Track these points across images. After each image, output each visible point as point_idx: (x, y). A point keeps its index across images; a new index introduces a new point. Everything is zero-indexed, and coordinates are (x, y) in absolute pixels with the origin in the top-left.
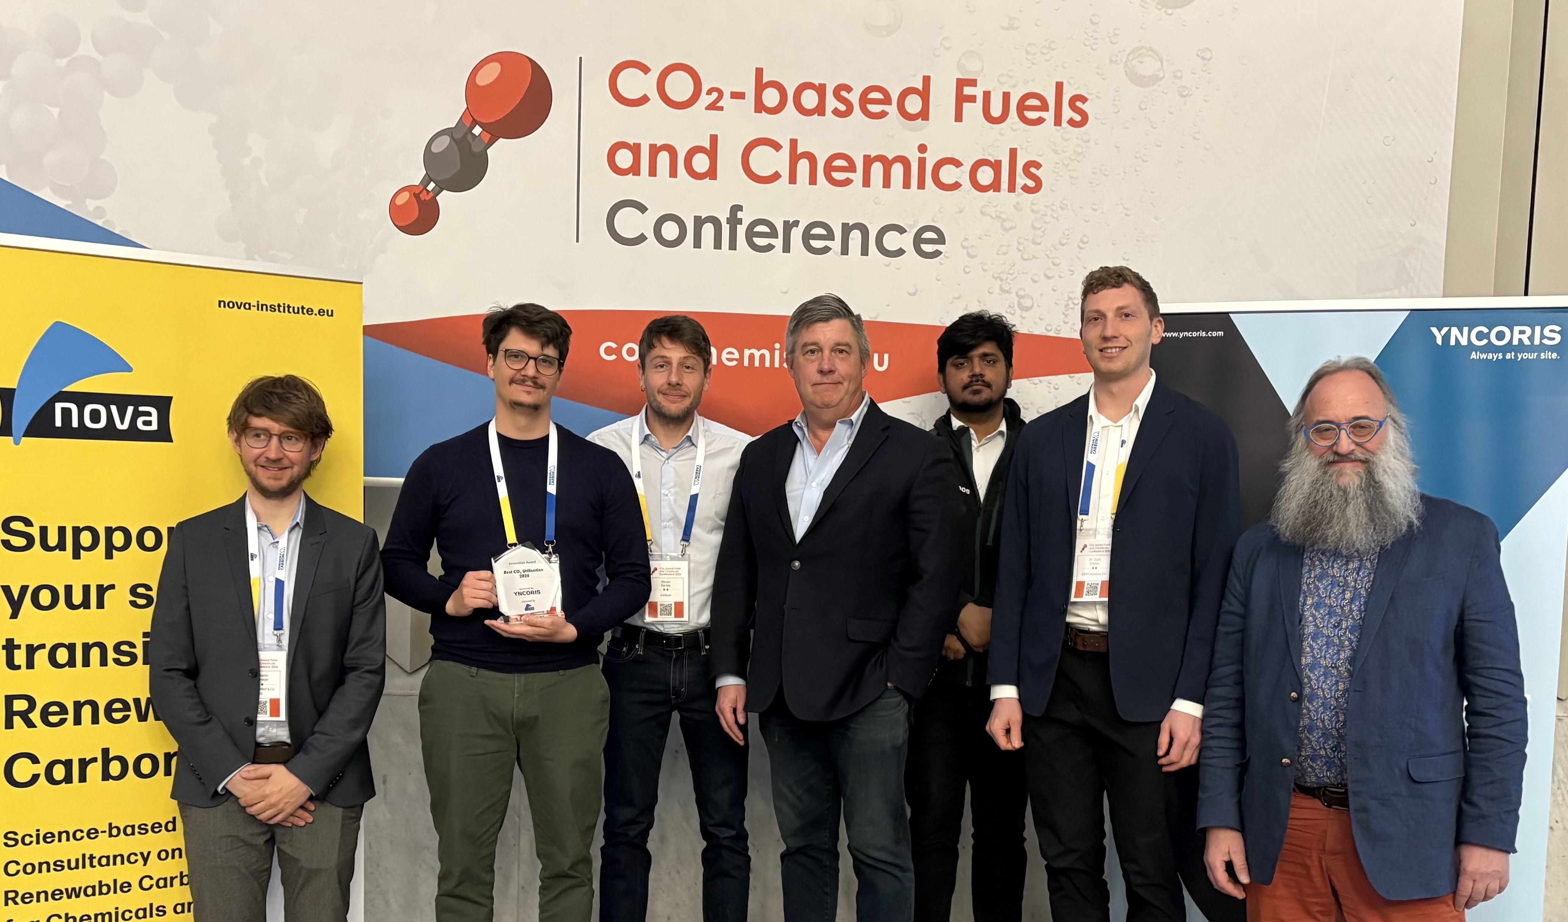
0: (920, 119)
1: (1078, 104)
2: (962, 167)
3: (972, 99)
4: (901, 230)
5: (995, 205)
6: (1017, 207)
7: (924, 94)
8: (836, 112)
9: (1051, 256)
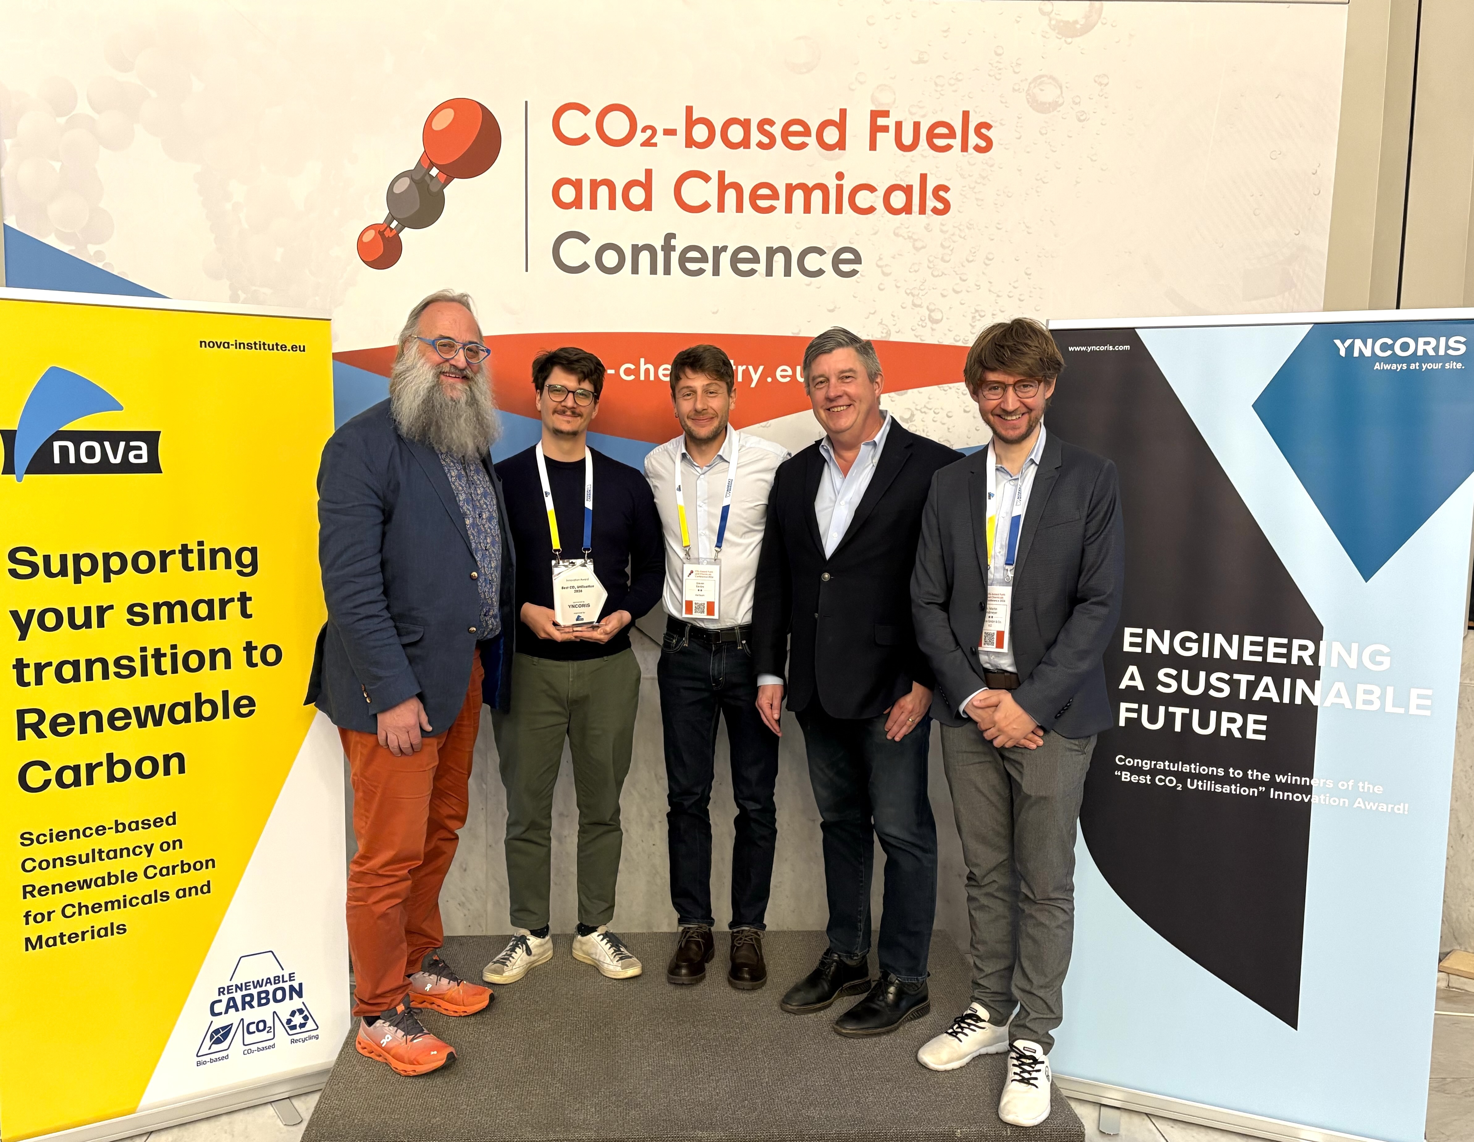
0: (837, 149)
1: (983, 131)
2: (876, 193)
3: (885, 129)
4: (821, 252)
5: (907, 226)
6: (927, 228)
7: (841, 125)
8: (760, 145)
9: (958, 273)
